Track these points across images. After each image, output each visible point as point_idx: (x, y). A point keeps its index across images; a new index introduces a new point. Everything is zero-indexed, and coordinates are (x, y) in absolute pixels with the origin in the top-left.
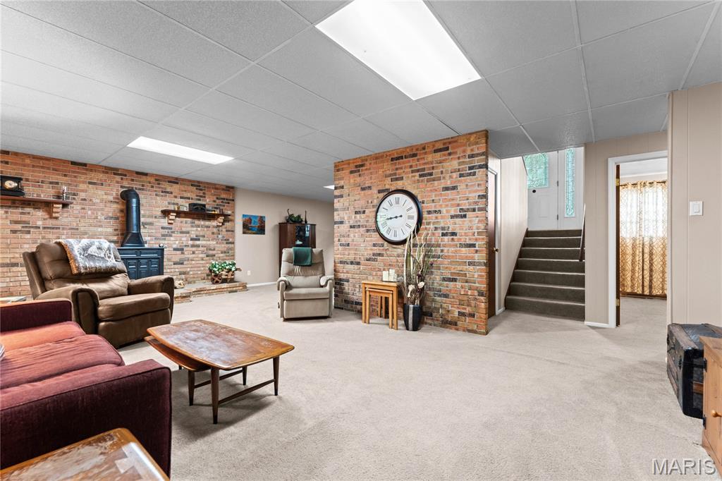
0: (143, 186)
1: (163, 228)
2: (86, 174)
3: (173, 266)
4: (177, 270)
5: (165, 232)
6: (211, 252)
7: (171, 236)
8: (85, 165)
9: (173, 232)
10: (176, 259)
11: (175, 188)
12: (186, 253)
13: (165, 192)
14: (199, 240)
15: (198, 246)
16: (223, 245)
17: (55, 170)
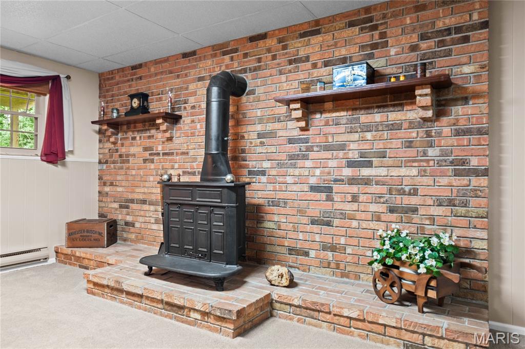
0: (259, 60)
1: (291, 141)
2: (195, 67)
3: (309, 228)
4: (317, 238)
5: (294, 148)
6: (398, 200)
7: (305, 157)
8: (193, 53)
9: (309, 149)
10: (315, 211)
11: (313, 47)
12: (337, 198)
13: (296, 61)
14: (369, 164)
15: (367, 182)
16: (444, 181)
17: (171, 72)
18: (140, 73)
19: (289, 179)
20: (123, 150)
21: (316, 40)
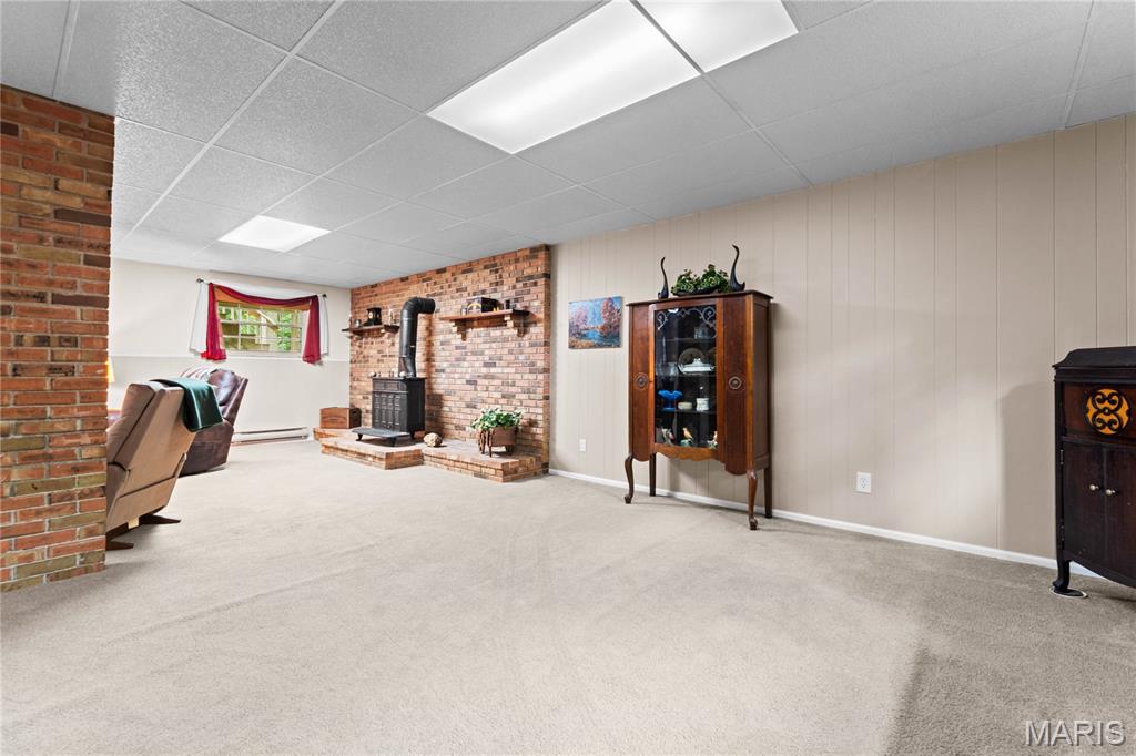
0: (442, 288)
1: (457, 348)
2: (407, 289)
3: (466, 410)
5: (458, 353)
6: (507, 389)
7: (464, 360)
8: (407, 279)
9: (466, 354)
10: (468, 398)
12: (479, 388)
13: (460, 290)
14: (494, 365)
15: (492, 377)
16: (525, 376)
17: (394, 292)
18: (377, 290)
19: (456, 376)
20: (365, 352)
21: (470, 276)
